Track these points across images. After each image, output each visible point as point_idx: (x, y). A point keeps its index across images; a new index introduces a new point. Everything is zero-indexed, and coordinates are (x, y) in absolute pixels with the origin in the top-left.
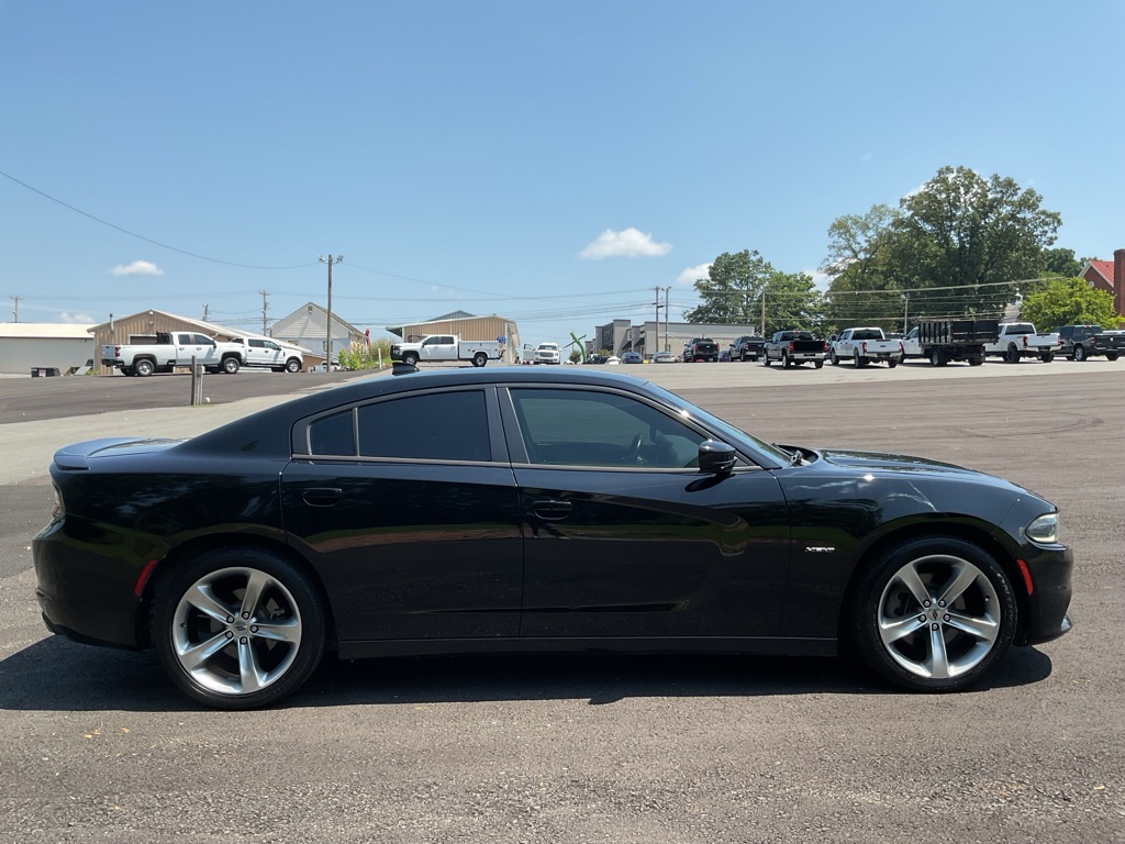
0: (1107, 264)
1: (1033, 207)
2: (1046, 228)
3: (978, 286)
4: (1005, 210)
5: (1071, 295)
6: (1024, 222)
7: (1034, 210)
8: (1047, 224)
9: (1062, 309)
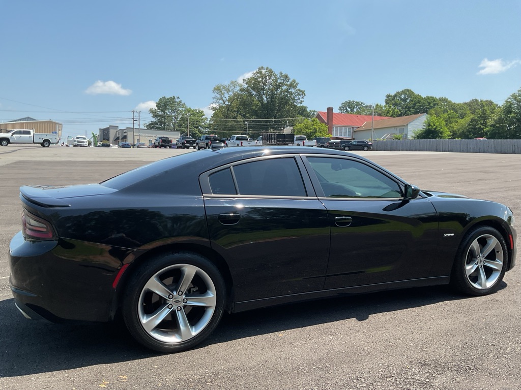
0: (324, 113)
1: (295, 87)
2: (300, 97)
3: (274, 119)
4: (284, 88)
5: (313, 125)
6: (291, 93)
7: (295, 89)
8: (300, 95)
9: (310, 131)
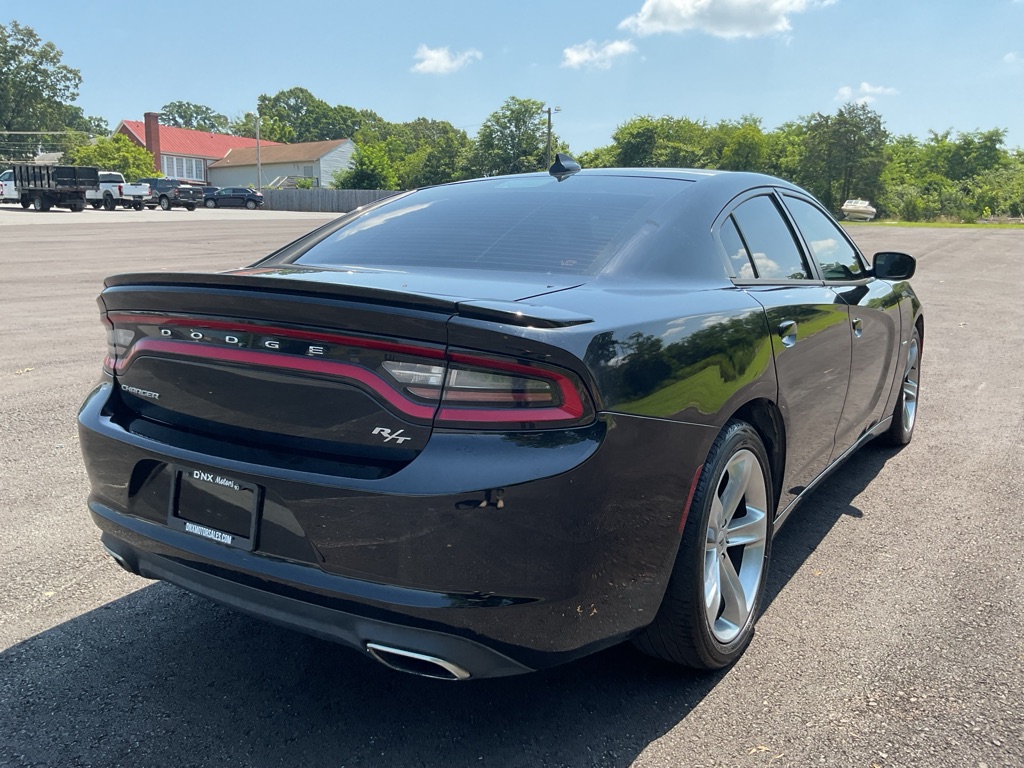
0: (137, 124)
1: (54, 60)
2: (68, 83)
3: (7, 133)
4: (26, 59)
5: (118, 150)
6: (45, 73)
7: (55, 64)
8: (68, 79)
9: (112, 163)
